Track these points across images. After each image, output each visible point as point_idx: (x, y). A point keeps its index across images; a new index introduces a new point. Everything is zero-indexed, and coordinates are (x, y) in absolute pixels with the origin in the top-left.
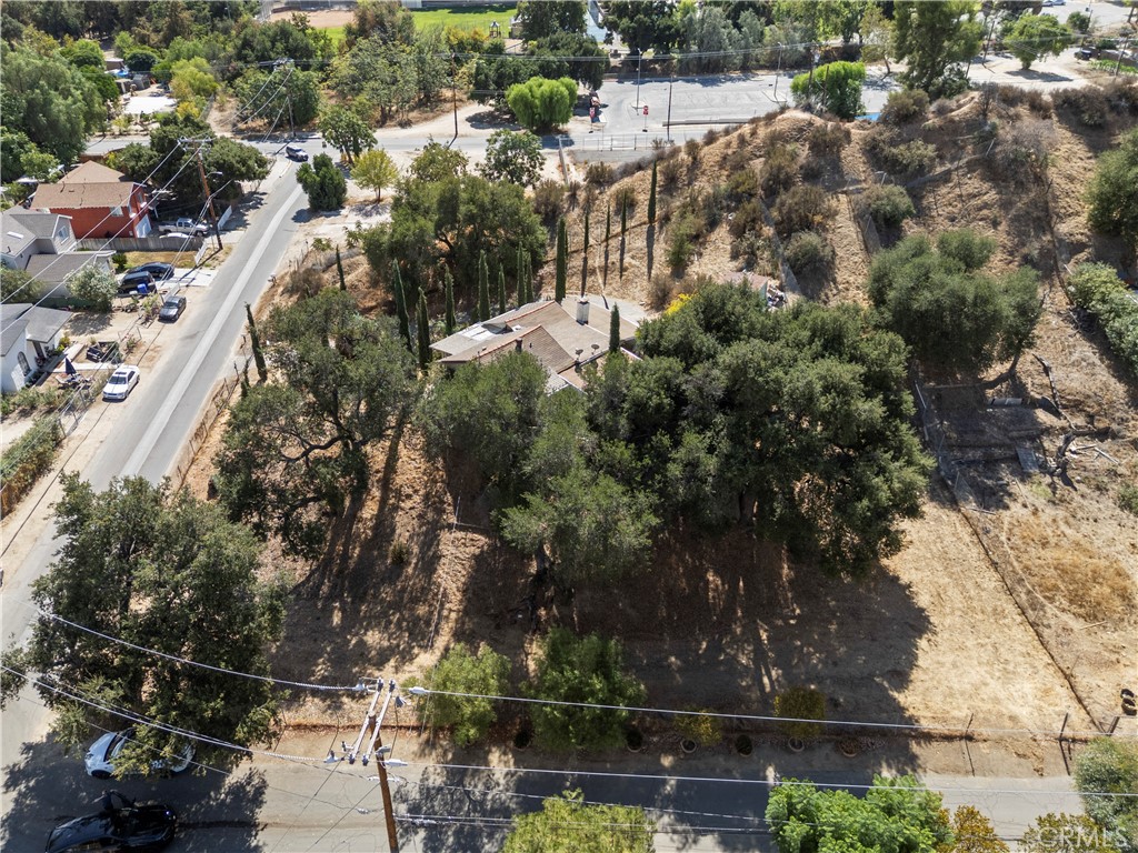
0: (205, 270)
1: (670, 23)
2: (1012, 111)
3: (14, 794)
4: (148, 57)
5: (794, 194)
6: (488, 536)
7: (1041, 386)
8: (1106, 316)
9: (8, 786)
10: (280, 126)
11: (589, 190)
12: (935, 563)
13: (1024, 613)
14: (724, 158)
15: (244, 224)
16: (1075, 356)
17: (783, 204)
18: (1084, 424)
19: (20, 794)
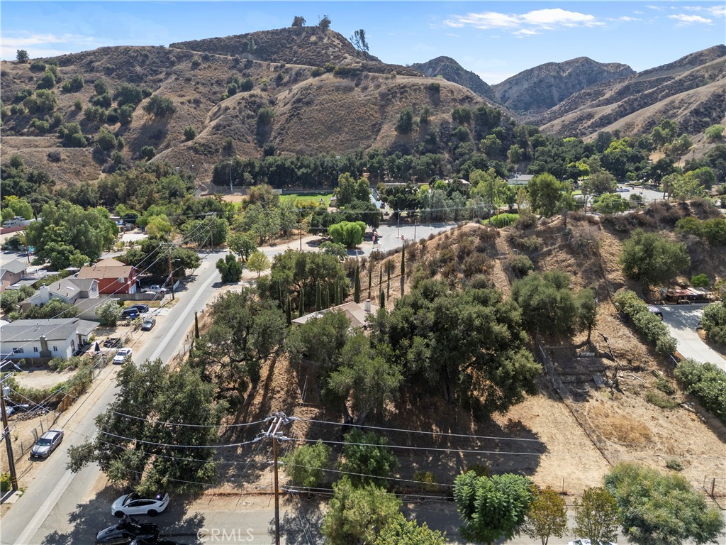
0: (165, 309)
1: (415, 198)
2: (579, 223)
3: (74, 524)
4: (135, 215)
5: (472, 258)
6: (319, 409)
7: (604, 347)
8: (632, 313)
9: (71, 521)
10: (205, 246)
11: (371, 262)
12: (550, 424)
13: (595, 444)
14: (438, 245)
15: (186, 289)
16: (621, 333)
17: (466, 262)
18: (627, 364)
19: (77, 524)
